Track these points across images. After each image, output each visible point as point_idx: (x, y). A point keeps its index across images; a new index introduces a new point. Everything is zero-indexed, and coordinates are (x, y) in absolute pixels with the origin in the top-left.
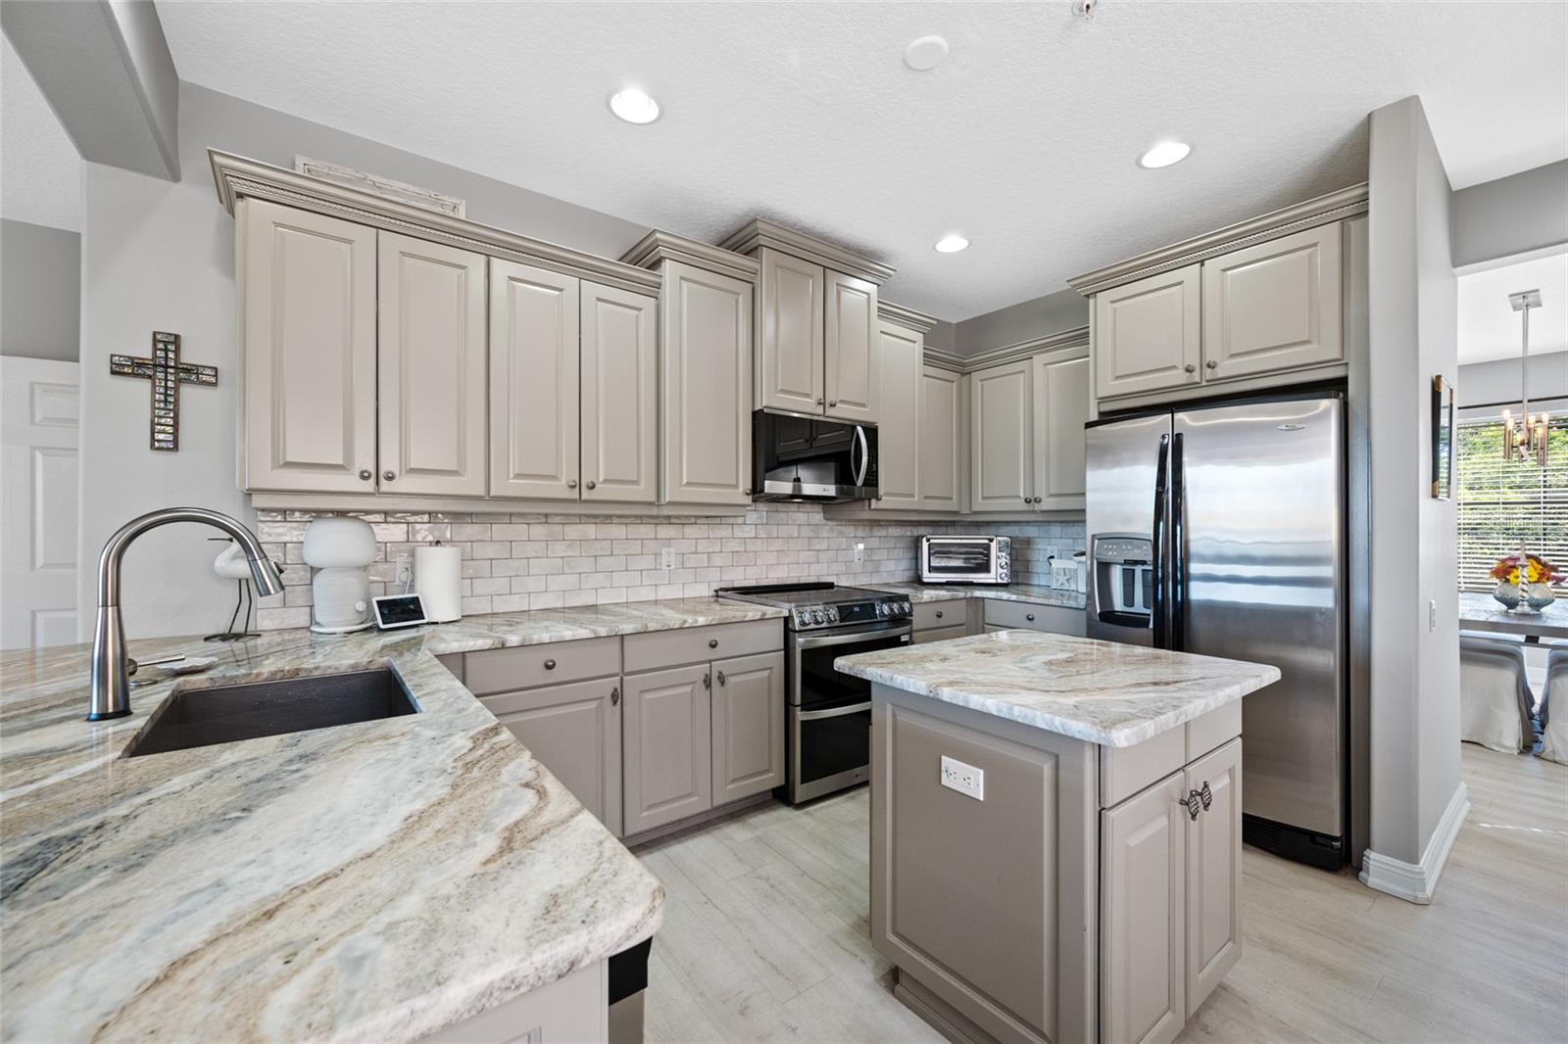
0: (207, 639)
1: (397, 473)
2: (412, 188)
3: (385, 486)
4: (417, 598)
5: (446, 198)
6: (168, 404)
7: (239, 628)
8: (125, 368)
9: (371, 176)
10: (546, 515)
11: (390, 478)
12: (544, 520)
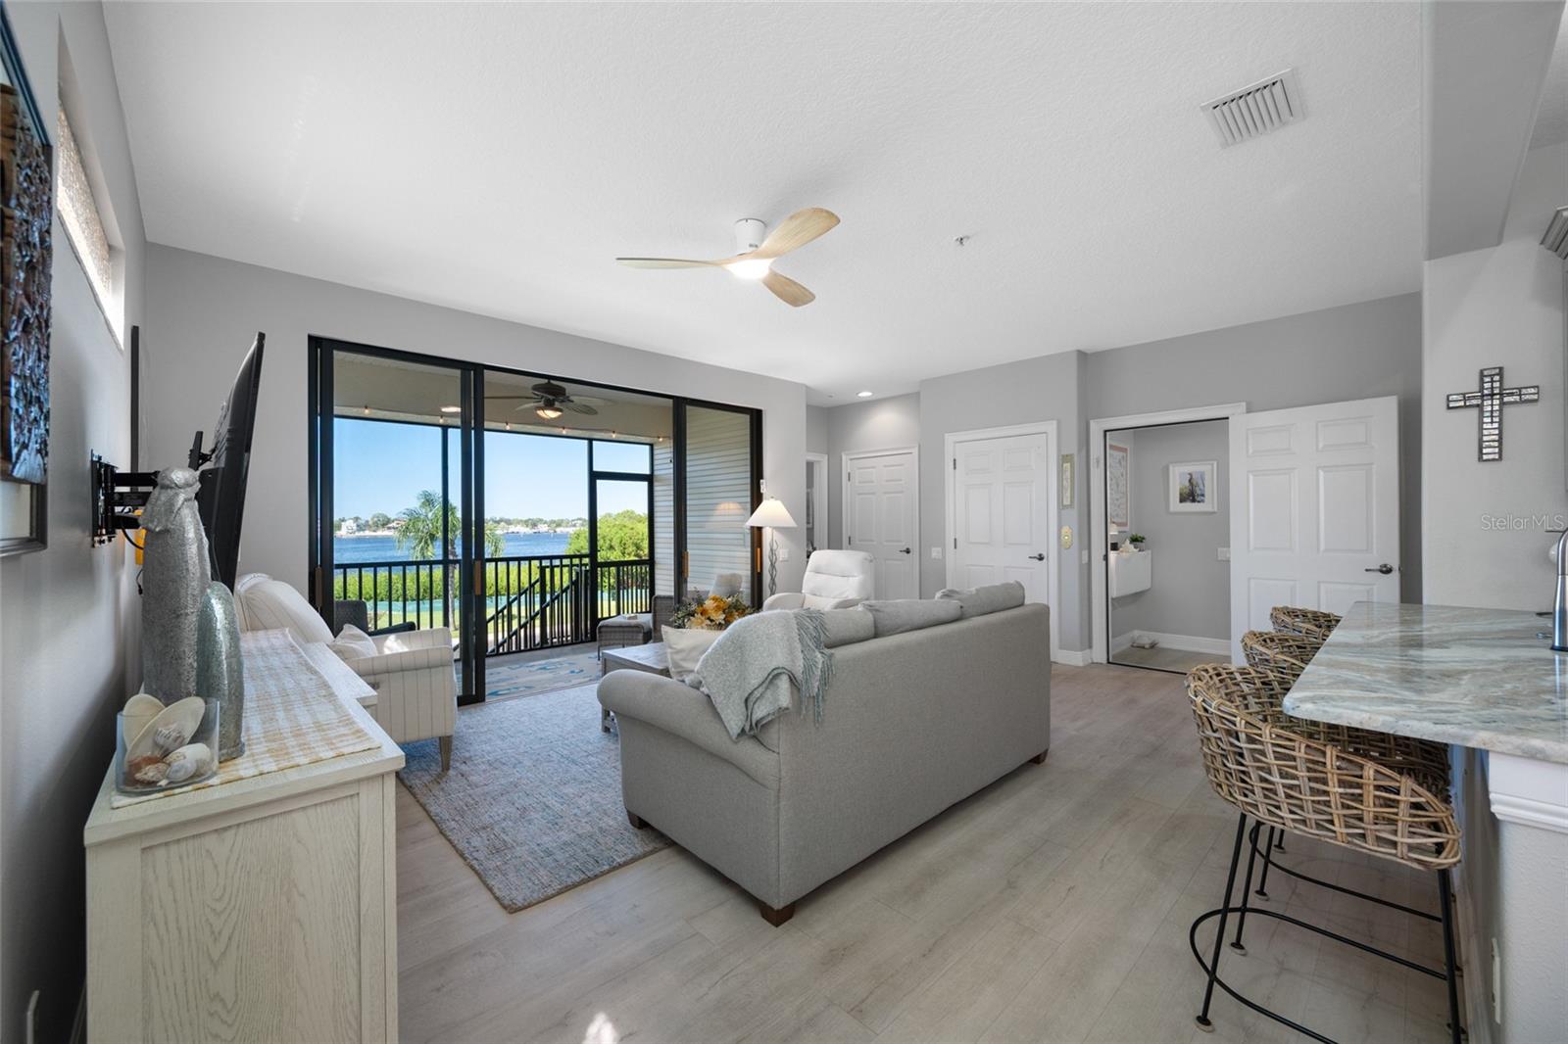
8: (1458, 403)
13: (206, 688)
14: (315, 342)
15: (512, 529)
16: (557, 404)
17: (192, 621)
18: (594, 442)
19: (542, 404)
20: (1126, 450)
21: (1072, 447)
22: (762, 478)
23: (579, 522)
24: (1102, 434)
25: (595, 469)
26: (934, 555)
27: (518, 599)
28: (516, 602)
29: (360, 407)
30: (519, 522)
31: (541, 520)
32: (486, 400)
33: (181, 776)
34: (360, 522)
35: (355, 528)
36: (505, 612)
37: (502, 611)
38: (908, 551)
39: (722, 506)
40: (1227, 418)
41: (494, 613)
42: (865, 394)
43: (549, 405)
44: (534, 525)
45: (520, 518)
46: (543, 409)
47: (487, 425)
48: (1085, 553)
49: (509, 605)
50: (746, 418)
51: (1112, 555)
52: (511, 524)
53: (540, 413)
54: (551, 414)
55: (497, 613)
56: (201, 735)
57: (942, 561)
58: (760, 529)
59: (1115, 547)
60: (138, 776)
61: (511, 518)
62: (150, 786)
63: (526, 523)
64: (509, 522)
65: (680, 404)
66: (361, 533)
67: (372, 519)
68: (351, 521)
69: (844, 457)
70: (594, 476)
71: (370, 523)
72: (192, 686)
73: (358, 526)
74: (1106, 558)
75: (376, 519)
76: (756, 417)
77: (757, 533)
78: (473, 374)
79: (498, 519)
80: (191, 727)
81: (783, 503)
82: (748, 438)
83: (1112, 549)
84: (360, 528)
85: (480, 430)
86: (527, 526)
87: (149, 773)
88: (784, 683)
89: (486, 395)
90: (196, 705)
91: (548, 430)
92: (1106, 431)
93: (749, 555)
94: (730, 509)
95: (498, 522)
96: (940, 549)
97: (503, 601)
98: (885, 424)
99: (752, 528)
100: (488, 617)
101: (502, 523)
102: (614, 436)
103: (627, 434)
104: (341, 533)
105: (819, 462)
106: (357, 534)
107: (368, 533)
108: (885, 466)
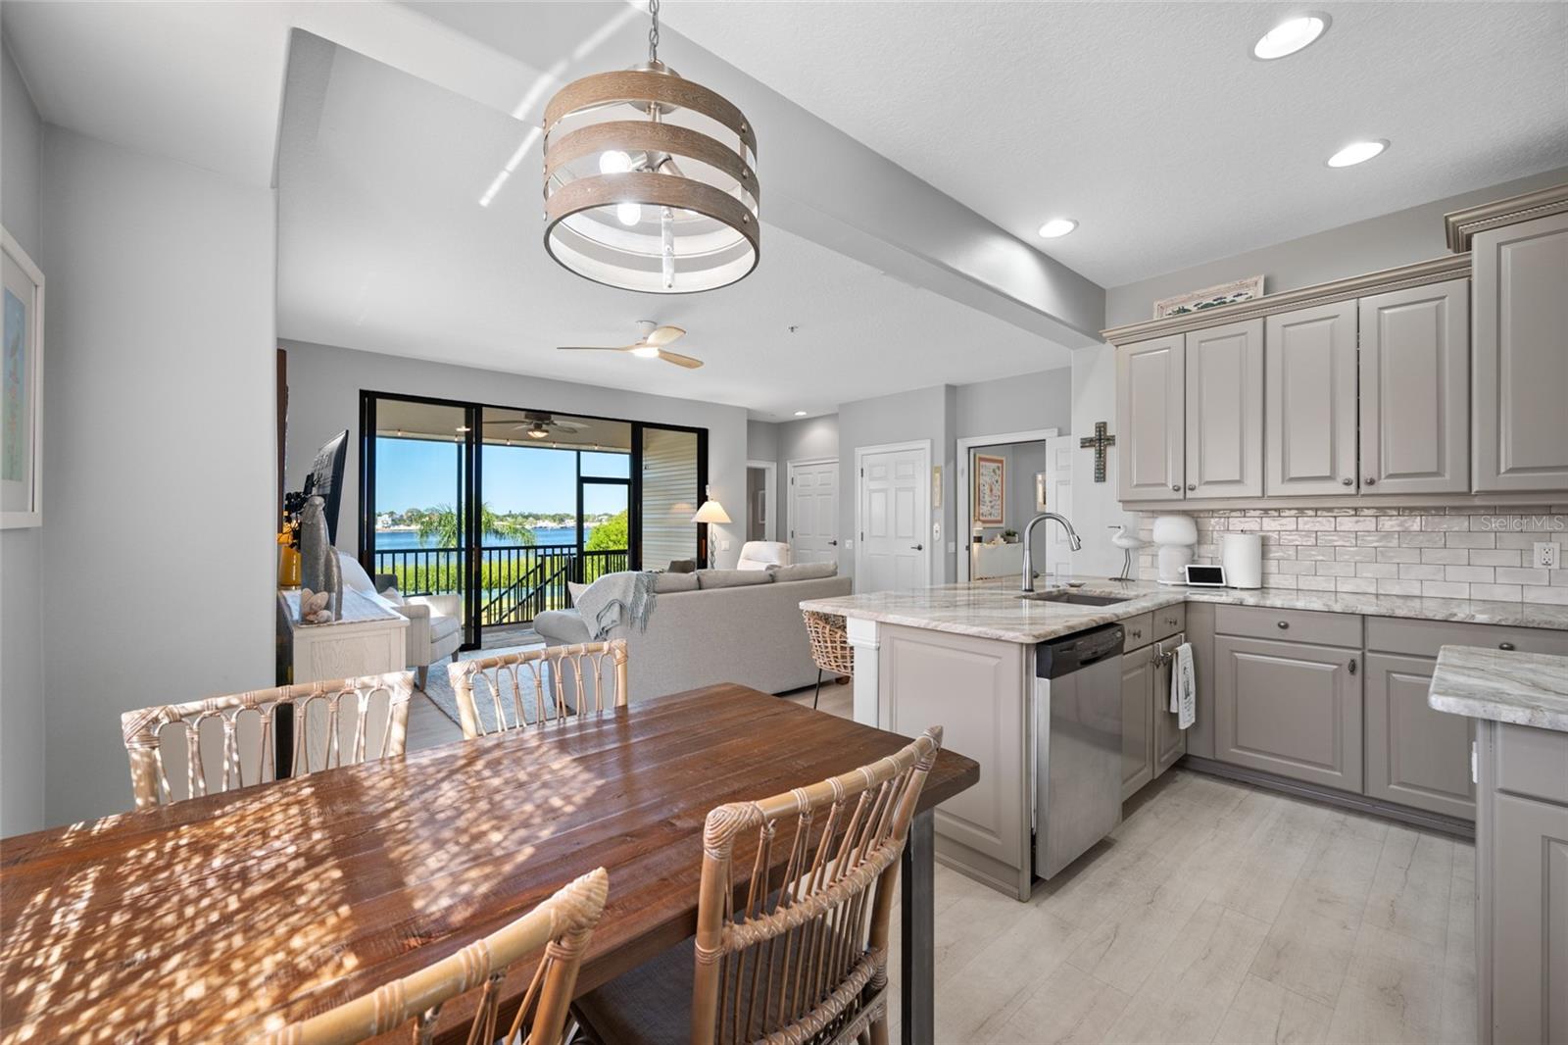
0: (1111, 579)
1: (1197, 485)
2: (1223, 286)
3: (1190, 494)
4: (1220, 569)
5: (1248, 281)
6: (1101, 456)
7: (1124, 577)
8: (1086, 443)
9: (1197, 292)
10: (1356, 509)
11: (1192, 489)
12: (1353, 513)
13: (328, 588)
14: (363, 394)
15: (540, 524)
16: (544, 427)
17: (322, 561)
18: (582, 453)
19: (532, 427)
20: (1001, 462)
21: (941, 461)
22: (707, 483)
23: (606, 517)
24: (967, 450)
25: (582, 475)
26: (847, 546)
27: (508, 592)
28: (506, 595)
29: (394, 430)
30: (547, 517)
31: (568, 515)
32: (484, 425)
33: (322, 620)
34: (395, 516)
35: (390, 522)
36: (497, 602)
37: (494, 602)
38: (835, 543)
39: (677, 506)
40: (1044, 440)
41: (488, 603)
42: (801, 414)
43: (538, 428)
44: (562, 520)
45: (547, 513)
46: (532, 430)
47: (484, 440)
48: (952, 545)
49: (500, 597)
50: (694, 436)
51: (976, 546)
52: (539, 519)
53: (530, 433)
54: (539, 434)
55: (491, 603)
56: (328, 607)
57: (852, 552)
58: (705, 525)
59: (979, 540)
60: (308, 618)
61: (539, 513)
62: (312, 622)
63: (553, 518)
64: (537, 517)
65: (638, 428)
66: (396, 528)
67: (406, 514)
68: (387, 516)
69: (788, 464)
70: (582, 481)
71: (405, 517)
72: (322, 589)
73: (393, 520)
74: (968, 548)
75: (410, 514)
76: (703, 435)
77: (702, 529)
78: (474, 412)
79: (527, 514)
80: (324, 604)
81: (721, 504)
82: (696, 451)
83: (975, 542)
84: (395, 522)
85: (479, 445)
86: (555, 521)
87: (311, 617)
88: (616, 608)
89: (484, 420)
90: (325, 595)
91: (539, 444)
92: (970, 448)
93: (696, 545)
94: (684, 507)
95: (527, 517)
96: (851, 541)
97: (495, 594)
98: (819, 437)
99: (698, 524)
100: (483, 607)
101: (531, 519)
102: (596, 448)
103: (608, 447)
104: (379, 526)
105: (769, 468)
106: (392, 528)
107: (402, 527)
108: (820, 473)
